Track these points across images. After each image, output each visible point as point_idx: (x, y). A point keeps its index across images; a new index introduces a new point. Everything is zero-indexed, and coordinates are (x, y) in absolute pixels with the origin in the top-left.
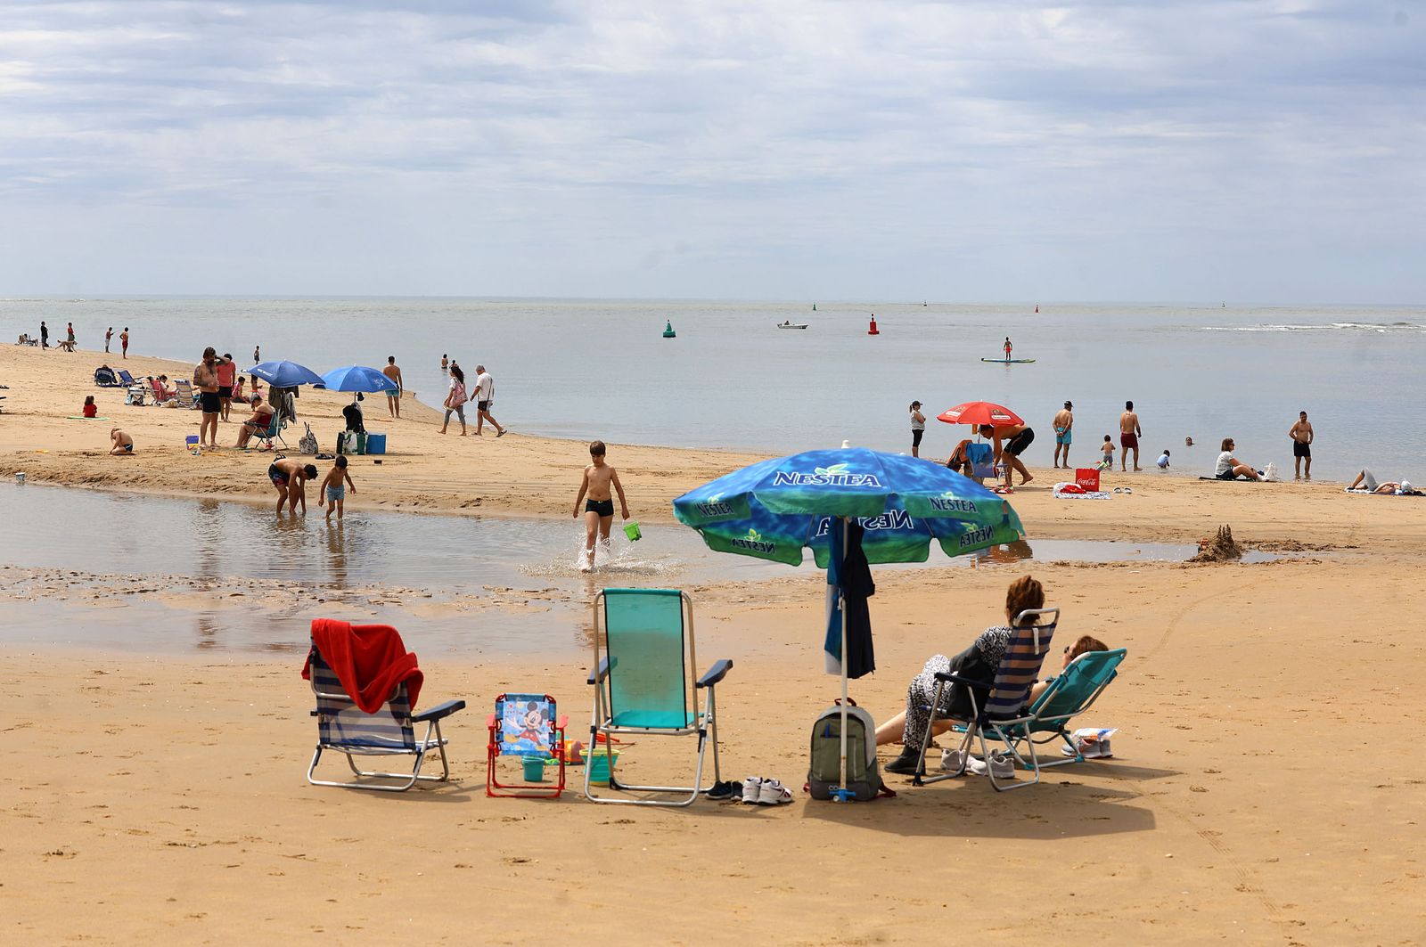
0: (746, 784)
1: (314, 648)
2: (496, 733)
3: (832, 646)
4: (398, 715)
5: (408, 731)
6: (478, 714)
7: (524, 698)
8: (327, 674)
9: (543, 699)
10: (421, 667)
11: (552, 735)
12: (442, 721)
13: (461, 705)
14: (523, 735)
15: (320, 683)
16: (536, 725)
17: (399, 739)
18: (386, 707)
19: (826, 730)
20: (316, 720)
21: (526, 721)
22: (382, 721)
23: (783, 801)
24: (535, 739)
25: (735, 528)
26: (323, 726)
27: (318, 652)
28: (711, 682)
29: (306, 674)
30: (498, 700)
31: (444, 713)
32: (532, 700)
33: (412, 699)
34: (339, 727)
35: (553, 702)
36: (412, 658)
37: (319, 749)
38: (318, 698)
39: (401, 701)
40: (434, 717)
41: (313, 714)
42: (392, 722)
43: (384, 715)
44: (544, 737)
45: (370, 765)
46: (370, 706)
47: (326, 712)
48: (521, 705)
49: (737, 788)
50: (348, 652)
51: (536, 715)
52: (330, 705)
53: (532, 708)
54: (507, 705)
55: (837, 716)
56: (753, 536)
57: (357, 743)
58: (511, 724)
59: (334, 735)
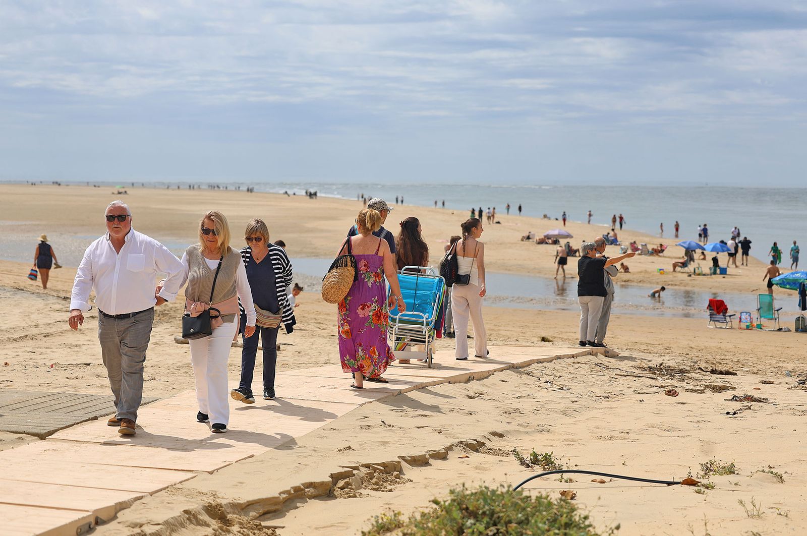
0: (783, 328)
2: (740, 318)
3: (799, 305)
4: (724, 315)
5: (725, 318)
6: (738, 315)
7: (745, 312)
8: (711, 308)
10: (728, 307)
12: (731, 317)
13: (735, 315)
14: (745, 319)
15: (710, 310)
16: (747, 317)
17: (724, 319)
18: (721, 314)
19: (798, 319)
20: (709, 316)
22: (721, 316)
23: (789, 331)
24: (747, 320)
25: (784, 285)
26: (711, 317)
27: (710, 304)
28: (778, 310)
29: (708, 308)
31: (732, 315)
32: (747, 313)
33: (726, 313)
35: (750, 313)
36: (726, 306)
37: (710, 322)
38: (710, 312)
39: (724, 313)
40: (730, 316)
42: (723, 317)
44: (749, 319)
45: (719, 325)
46: (719, 313)
47: (711, 315)
48: (745, 314)
49: (782, 329)
50: (715, 304)
51: (747, 315)
54: (742, 314)
55: (799, 317)
56: (788, 286)
57: (716, 321)
58: (743, 317)
59: (712, 319)
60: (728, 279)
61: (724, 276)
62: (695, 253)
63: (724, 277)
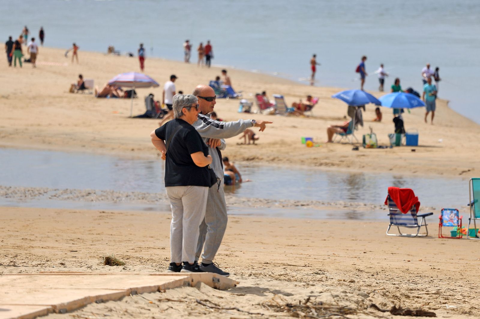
1: (388, 195)
2: (441, 219)
4: (413, 215)
5: (416, 220)
6: (437, 215)
7: (449, 209)
8: (392, 203)
9: (455, 210)
10: (419, 200)
11: (458, 221)
12: (426, 218)
13: (432, 213)
14: (449, 221)
15: (391, 206)
16: (453, 218)
17: (413, 222)
18: (409, 212)
20: (389, 217)
21: (450, 217)
22: (408, 216)
24: (453, 222)
26: (391, 218)
27: (390, 197)
29: (386, 203)
30: (442, 210)
31: (427, 215)
32: (452, 210)
33: (417, 210)
34: (396, 219)
35: (458, 211)
36: (417, 198)
37: (390, 226)
38: (390, 210)
39: (413, 211)
40: (424, 216)
41: (388, 215)
42: (411, 217)
43: (408, 215)
44: (456, 221)
45: (405, 231)
46: (405, 211)
47: (392, 214)
48: (449, 212)
50: (398, 196)
51: (453, 215)
52: (393, 212)
53: (452, 212)
54: (445, 212)
57: (401, 224)
58: (446, 217)
59: (394, 221)
60: (420, 153)
61: (413, 148)
62: (364, 110)
63: (413, 150)
